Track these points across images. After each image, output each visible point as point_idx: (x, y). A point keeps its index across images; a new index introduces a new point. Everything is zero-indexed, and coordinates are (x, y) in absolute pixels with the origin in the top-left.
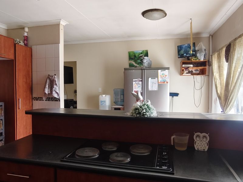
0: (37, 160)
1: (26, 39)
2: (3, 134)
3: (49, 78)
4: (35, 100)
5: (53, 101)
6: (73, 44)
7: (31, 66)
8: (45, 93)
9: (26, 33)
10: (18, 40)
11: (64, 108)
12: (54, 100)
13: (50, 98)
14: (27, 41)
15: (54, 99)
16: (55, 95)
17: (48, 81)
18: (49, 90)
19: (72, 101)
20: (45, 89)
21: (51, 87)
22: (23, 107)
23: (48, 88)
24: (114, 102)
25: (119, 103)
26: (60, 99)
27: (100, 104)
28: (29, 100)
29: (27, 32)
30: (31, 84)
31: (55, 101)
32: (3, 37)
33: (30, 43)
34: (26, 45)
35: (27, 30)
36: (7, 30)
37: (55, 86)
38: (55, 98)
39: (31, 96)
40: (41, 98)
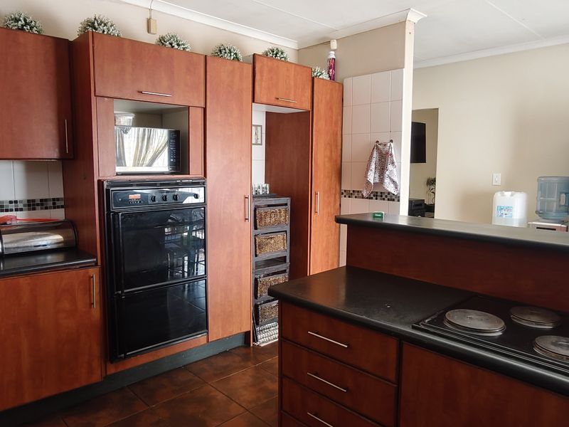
0: (364, 317)
1: (333, 65)
2: (288, 260)
3: (378, 148)
4: (345, 196)
5: (384, 199)
6: (437, 66)
7: (340, 123)
8: (368, 183)
9: (333, 52)
10: (318, 69)
11: (407, 214)
12: (386, 199)
13: (377, 193)
14: (334, 69)
15: (386, 196)
16: (390, 188)
17: (375, 154)
18: (377, 176)
19: (421, 205)
20: (369, 174)
21: (382, 169)
22: (323, 209)
23: (373, 170)
24: (537, 212)
25: (554, 214)
26: (399, 197)
27: (495, 213)
28: (335, 195)
29: (334, 50)
30: (339, 162)
31: (388, 200)
32: (293, 66)
33: (340, 73)
34: (332, 78)
35: (334, 45)
36: (298, 50)
37: (390, 167)
38: (389, 193)
39: (338, 188)
40: (358, 191)
